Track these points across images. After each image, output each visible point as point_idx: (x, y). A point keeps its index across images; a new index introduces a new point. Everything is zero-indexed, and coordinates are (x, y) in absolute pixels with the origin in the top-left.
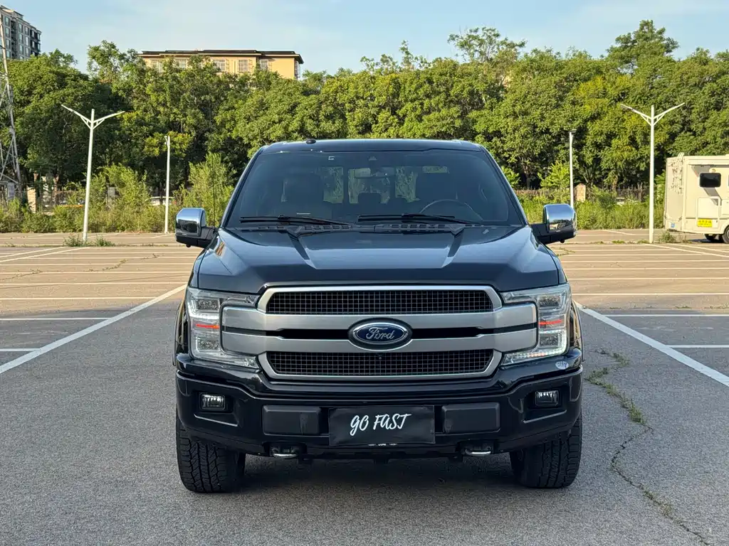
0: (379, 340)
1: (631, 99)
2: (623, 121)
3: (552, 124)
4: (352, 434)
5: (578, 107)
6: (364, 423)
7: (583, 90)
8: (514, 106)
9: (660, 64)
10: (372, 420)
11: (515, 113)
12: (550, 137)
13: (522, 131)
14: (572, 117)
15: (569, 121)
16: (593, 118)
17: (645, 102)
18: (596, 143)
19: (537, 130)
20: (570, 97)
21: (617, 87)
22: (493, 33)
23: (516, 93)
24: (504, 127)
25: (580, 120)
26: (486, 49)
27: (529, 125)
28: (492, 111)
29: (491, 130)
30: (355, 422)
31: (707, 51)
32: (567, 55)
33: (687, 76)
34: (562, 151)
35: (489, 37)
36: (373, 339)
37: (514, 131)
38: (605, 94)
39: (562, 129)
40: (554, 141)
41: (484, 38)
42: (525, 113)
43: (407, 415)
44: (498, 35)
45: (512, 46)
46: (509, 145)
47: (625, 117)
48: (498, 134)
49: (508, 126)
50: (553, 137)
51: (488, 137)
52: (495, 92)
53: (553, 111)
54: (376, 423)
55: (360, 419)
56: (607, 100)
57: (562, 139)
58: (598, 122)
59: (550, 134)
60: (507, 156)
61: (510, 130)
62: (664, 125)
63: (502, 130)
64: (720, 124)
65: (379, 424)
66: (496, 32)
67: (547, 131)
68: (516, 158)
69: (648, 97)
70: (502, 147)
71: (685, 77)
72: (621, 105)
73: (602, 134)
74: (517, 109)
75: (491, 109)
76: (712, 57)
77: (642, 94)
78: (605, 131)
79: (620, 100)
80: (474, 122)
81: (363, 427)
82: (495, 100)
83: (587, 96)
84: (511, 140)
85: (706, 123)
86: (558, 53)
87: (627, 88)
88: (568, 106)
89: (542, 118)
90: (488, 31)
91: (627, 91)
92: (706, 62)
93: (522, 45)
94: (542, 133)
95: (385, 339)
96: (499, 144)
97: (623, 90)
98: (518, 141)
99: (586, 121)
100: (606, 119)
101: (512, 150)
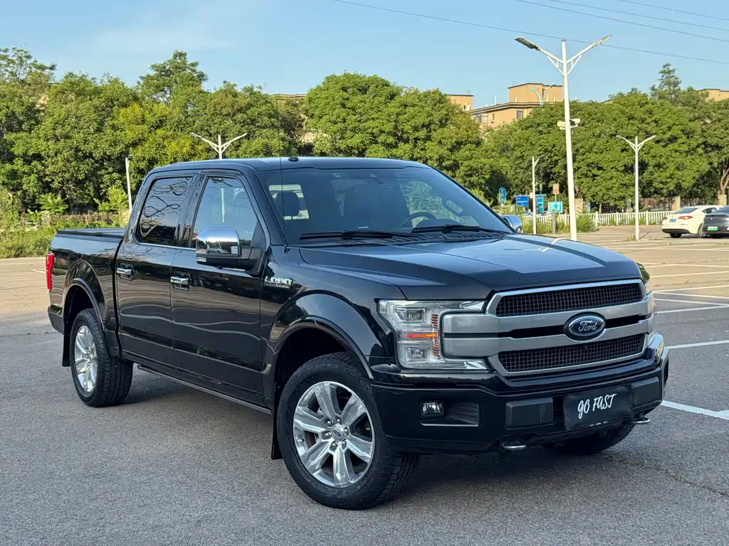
0: (588, 332)
1: (168, 127)
2: (164, 147)
3: (96, 148)
4: (580, 417)
5: (118, 132)
6: (587, 406)
7: (122, 116)
8: (54, 129)
9: (194, 95)
10: (592, 403)
11: (55, 136)
12: (93, 161)
13: (66, 154)
14: (114, 142)
15: (111, 145)
16: (134, 145)
17: (182, 130)
18: (138, 168)
19: (80, 154)
20: (109, 122)
21: (155, 115)
22: (24, 55)
23: (55, 116)
24: (45, 150)
25: (122, 146)
26: (17, 70)
27: (71, 148)
28: (30, 133)
29: (30, 153)
30: (581, 406)
31: (235, 85)
32: (102, 81)
33: (220, 106)
34: (106, 176)
35: (21, 58)
36: (583, 332)
37: (56, 154)
38: (143, 121)
39: (105, 153)
40: (97, 165)
41: (14, 58)
42: (67, 137)
43: (614, 395)
44: (29, 57)
45: (42, 68)
46: (51, 168)
47: (166, 143)
48: (38, 157)
49: (49, 149)
50: (97, 162)
51: (27, 161)
52: (32, 114)
53: (94, 135)
54: (594, 405)
55: (584, 404)
56: (146, 126)
57: (105, 164)
58: (140, 148)
59: (93, 158)
60: (50, 180)
61: (52, 153)
62: (202, 152)
63: (43, 153)
64: (251, 152)
65: (596, 406)
66: (28, 54)
67: (91, 156)
68: (59, 183)
69: (184, 125)
70: (44, 171)
71: (219, 107)
72: (160, 132)
73: (144, 159)
74: (58, 132)
75: (30, 131)
76: (240, 91)
77: (179, 122)
78: (147, 157)
79: (158, 127)
80: (12, 144)
81: (586, 410)
82: (33, 122)
83: (127, 121)
84: (53, 163)
85: (238, 152)
86: (93, 79)
87: (165, 116)
88: (109, 131)
89: (86, 142)
90: (18, 51)
91: (164, 118)
92: (235, 95)
93: (52, 68)
94: (85, 157)
95: (591, 331)
96: (40, 167)
97: (162, 117)
98: (60, 164)
99: (127, 147)
100: (147, 145)
101: (55, 173)
